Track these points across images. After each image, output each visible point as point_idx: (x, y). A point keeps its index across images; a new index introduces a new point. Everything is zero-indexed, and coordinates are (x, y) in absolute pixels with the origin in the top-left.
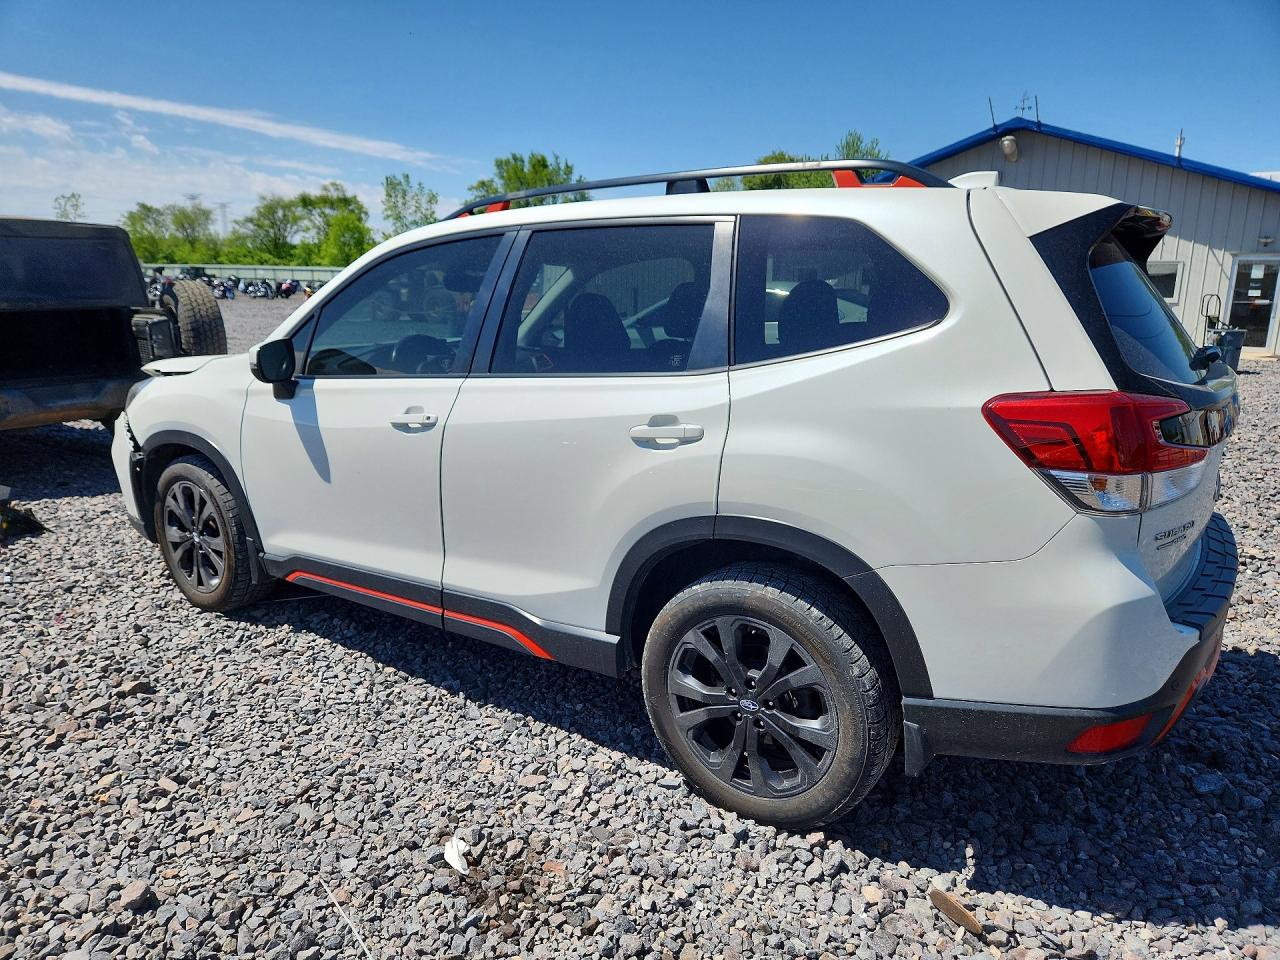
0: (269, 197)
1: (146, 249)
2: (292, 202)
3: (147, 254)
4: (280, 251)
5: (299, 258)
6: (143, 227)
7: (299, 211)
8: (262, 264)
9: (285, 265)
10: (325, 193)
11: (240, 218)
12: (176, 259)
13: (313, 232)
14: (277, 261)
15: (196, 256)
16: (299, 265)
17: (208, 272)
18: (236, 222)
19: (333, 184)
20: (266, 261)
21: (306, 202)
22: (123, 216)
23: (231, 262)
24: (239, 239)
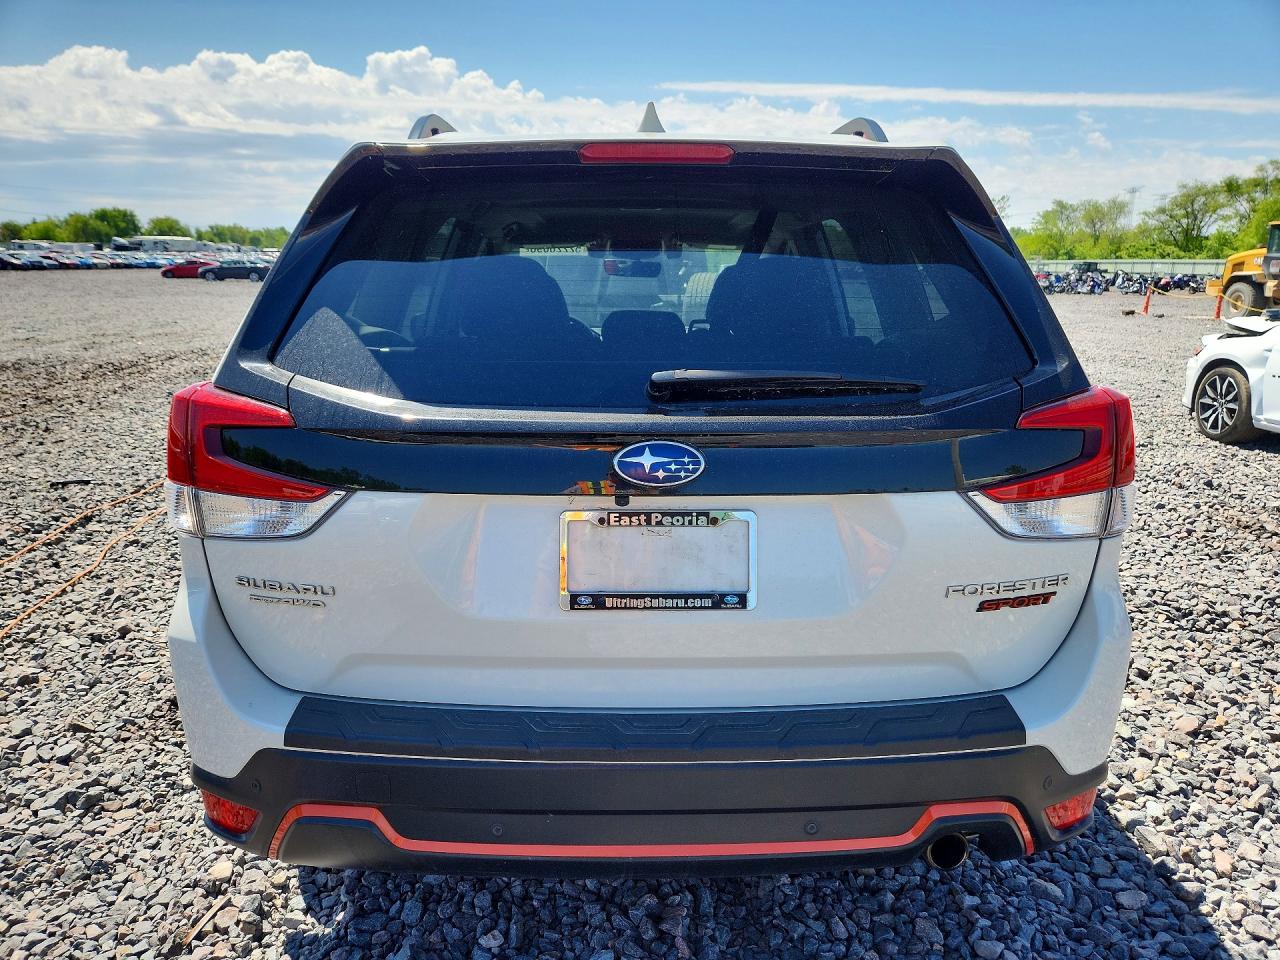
0: (1191, 184)
1: (1052, 246)
2: (1216, 186)
3: (1051, 250)
4: (1191, 242)
5: (1210, 250)
6: (1055, 225)
7: (1222, 198)
8: (1163, 257)
9: (1190, 258)
10: (1260, 174)
11: (1152, 209)
12: (1076, 254)
13: (1234, 222)
14: (1182, 254)
15: (1096, 251)
16: (1209, 257)
17: (1102, 267)
18: (1145, 214)
19: (1272, 163)
20: (1168, 255)
21: (1232, 188)
22: (1039, 214)
23: (1130, 256)
24: (1144, 231)
